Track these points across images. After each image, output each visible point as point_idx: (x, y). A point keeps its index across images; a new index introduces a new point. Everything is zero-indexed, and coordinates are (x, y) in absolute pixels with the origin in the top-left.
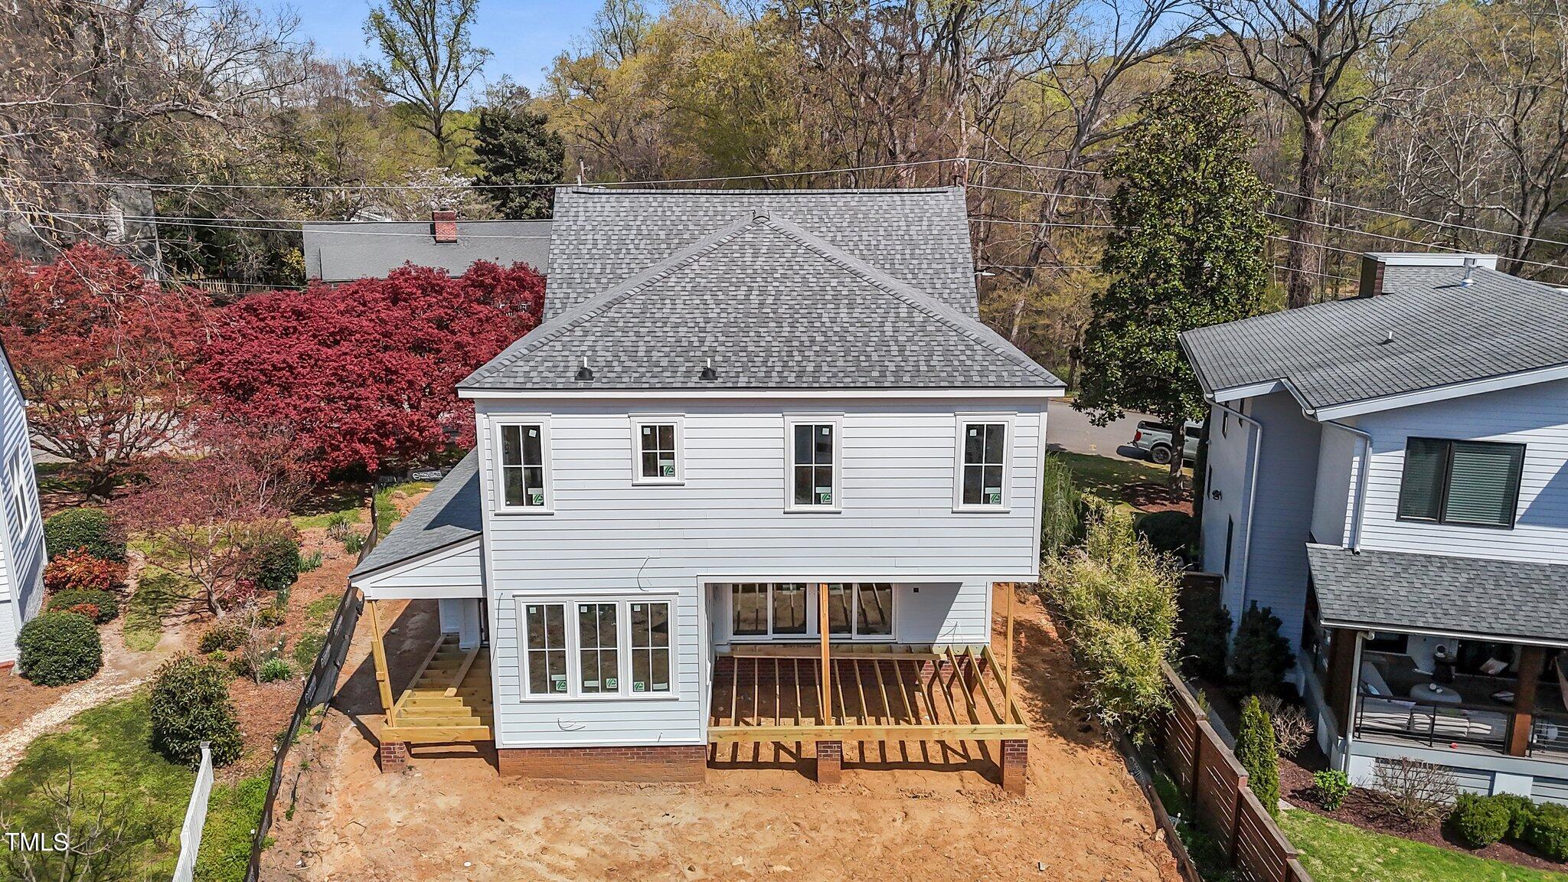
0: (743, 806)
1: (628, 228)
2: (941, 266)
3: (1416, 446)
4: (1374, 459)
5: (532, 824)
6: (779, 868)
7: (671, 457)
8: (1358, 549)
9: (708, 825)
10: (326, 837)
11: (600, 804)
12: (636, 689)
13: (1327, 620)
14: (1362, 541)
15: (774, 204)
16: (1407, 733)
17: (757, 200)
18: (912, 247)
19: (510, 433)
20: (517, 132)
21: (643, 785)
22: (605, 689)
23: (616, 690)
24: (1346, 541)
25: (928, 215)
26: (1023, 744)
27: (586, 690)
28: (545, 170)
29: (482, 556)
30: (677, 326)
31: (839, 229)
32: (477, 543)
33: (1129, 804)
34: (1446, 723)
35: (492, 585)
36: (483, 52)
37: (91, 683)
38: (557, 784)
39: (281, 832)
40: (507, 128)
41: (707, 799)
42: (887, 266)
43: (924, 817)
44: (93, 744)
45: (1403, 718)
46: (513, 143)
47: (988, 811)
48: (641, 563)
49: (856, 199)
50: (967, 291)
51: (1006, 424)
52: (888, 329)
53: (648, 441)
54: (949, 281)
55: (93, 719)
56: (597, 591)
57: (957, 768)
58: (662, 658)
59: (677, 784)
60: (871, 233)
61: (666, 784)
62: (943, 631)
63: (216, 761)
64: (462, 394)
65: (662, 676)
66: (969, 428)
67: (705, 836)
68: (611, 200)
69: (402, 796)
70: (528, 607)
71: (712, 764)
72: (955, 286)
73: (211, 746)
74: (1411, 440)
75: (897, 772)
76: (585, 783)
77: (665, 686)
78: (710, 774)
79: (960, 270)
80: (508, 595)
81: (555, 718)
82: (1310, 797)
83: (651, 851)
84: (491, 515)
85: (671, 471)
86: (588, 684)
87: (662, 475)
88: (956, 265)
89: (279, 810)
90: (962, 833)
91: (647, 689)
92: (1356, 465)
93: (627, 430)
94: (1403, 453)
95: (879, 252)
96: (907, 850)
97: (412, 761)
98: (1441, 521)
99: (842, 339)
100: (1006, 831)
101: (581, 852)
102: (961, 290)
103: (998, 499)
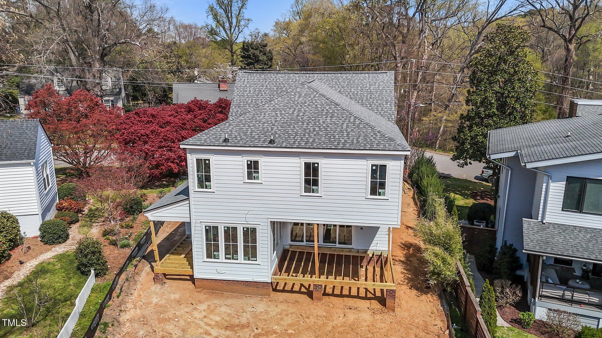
0: (283, 307)
1: (263, 86)
2: (381, 102)
3: (570, 180)
4: (552, 185)
5: (203, 307)
6: (290, 331)
7: (258, 172)
8: (544, 222)
9: (267, 312)
10: (130, 306)
11: (229, 302)
12: (245, 259)
13: (526, 250)
14: (546, 219)
15: (319, 77)
16: (562, 299)
17: (312, 75)
18: (371, 94)
19: (198, 161)
20: (255, 50)
21: (247, 296)
22: (233, 259)
23: (237, 259)
24: (540, 218)
25: (378, 82)
26: (394, 291)
27: (226, 258)
28: (265, 64)
29: (189, 207)
30: (264, 123)
31: (343, 87)
32: (188, 202)
33: (438, 319)
34: (578, 296)
35: (193, 217)
36: (248, 20)
37: (64, 245)
38: (216, 293)
39: (114, 303)
40: (252, 48)
41: (270, 303)
42: (360, 102)
43: (351, 316)
44: (58, 266)
45: (560, 293)
46: (254, 54)
47: (378, 317)
48: (247, 212)
49: (351, 75)
50: (391, 112)
51: (387, 165)
52: (345, 126)
53: (249, 167)
54: (384, 108)
55: (60, 257)
56: (231, 221)
57: (370, 299)
58: (254, 248)
59: (260, 296)
60: (355, 89)
61: (256, 296)
62: (372, 245)
63: (97, 275)
64: (181, 146)
65: (254, 255)
66: (372, 166)
67: (265, 317)
68: (258, 75)
69: (159, 293)
70: (206, 226)
71: (275, 290)
72: (386, 110)
73: (95, 270)
74: (568, 177)
75: (345, 299)
76: (226, 293)
77: (255, 259)
78: (273, 294)
79: (389, 103)
80: (198, 221)
81: (215, 268)
82: (517, 322)
83: (244, 321)
84: (192, 192)
85: (258, 178)
86: (227, 256)
87: (254, 179)
88: (388, 102)
89: (114, 294)
90: (365, 324)
91: (249, 260)
92: (544, 187)
93: (242, 161)
94: (565, 183)
95: (357, 96)
96: (341, 329)
97: (166, 281)
98: (581, 212)
99: (326, 129)
100: (383, 325)
101: (218, 319)
102: (389, 112)
103: (384, 194)
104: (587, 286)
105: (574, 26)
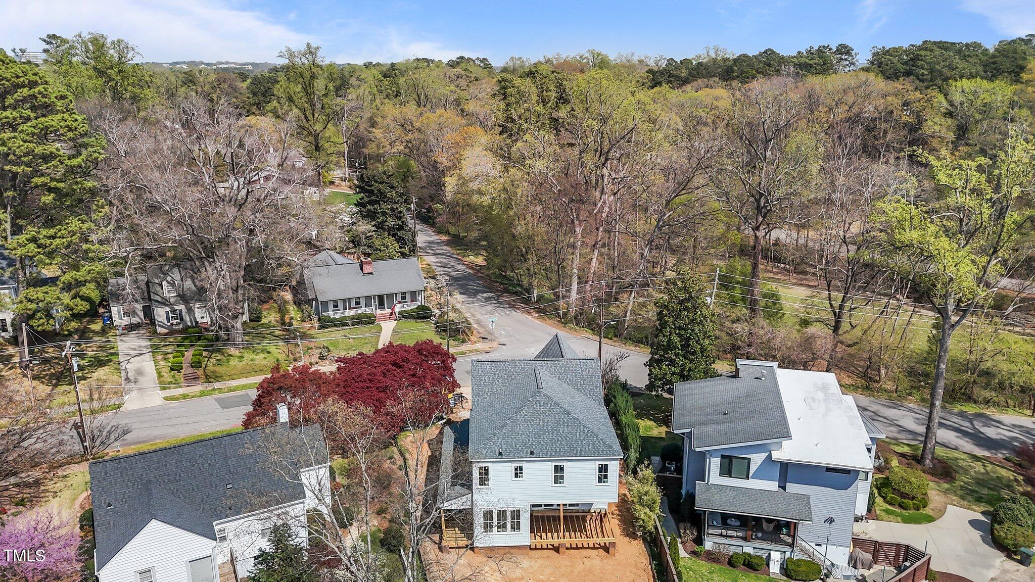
0: (540, 562)
2: (593, 388)
3: (723, 457)
4: (712, 459)
6: (552, 579)
7: (522, 473)
8: (709, 483)
9: (532, 567)
12: (511, 531)
13: (697, 507)
14: (710, 481)
16: (721, 535)
18: (584, 381)
19: (481, 469)
22: (503, 531)
23: (506, 531)
24: (706, 481)
25: (588, 368)
26: (614, 543)
27: (498, 531)
29: (472, 498)
30: (522, 435)
32: (471, 495)
33: (644, 558)
34: (730, 533)
35: (474, 505)
41: (531, 559)
42: (576, 388)
43: (588, 563)
45: (720, 531)
46: (379, 190)
47: (605, 561)
49: (566, 362)
51: (608, 465)
52: (578, 435)
53: (516, 469)
54: (595, 393)
56: (502, 506)
57: (597, 548)
58: (518, 523)
59: (523, 556)
60: (571, 375)
61: (520, 556)
62: (593, 505)
65: (519, 528)
66: (599, 466)
67: (532, 570)
70: (484, 511)
71: (531, 549)
72: (597, 395)
74: (722, 455)
75: (581, 550)
77: (519, 530)
78: (530, 553)
79: (598, 389)
80: (479, 508)
81: (490, 539)
82: (694, 553)
84: (475, 488)
85: (522, 477)
87: (519, 478)
88: (597, 387)
90: (598, 568)
91: (514, 531)
92: (708, 462)
93: (511, 468)
94: (720, 460)
96: (584, 573)
97: (449, 550)
98: (731, 477)
99: (566, 439)
100: (609, 567)
102: (599, 397)
103: (607, 482)
104: (738, 523)
105: (761, 213)
